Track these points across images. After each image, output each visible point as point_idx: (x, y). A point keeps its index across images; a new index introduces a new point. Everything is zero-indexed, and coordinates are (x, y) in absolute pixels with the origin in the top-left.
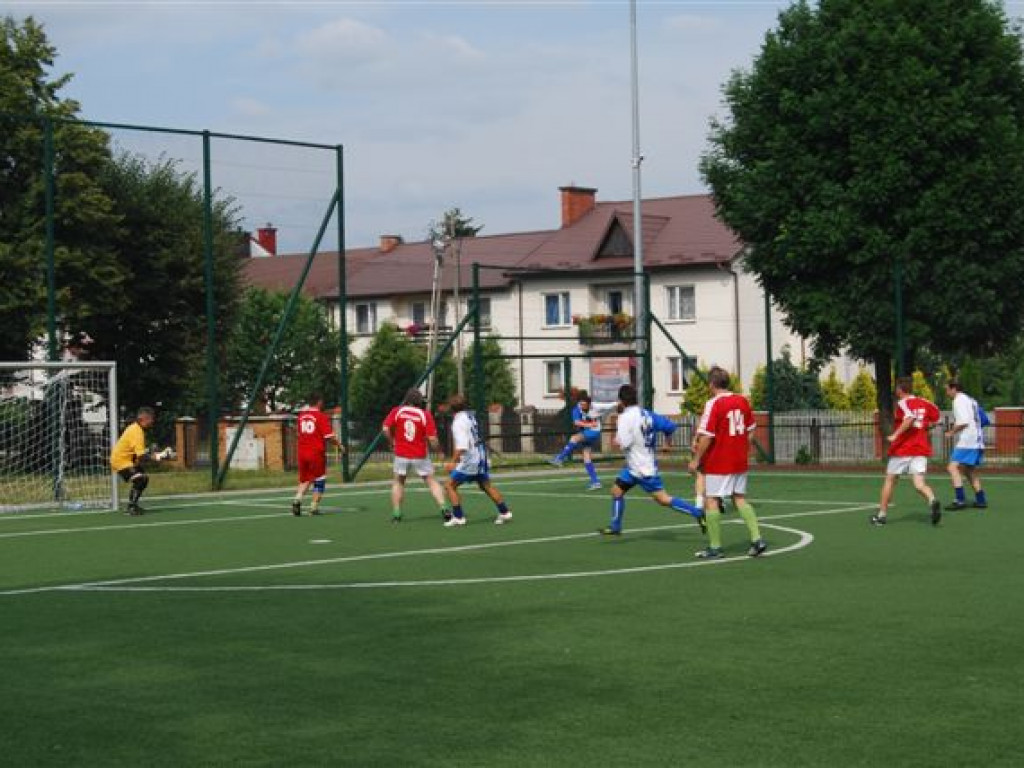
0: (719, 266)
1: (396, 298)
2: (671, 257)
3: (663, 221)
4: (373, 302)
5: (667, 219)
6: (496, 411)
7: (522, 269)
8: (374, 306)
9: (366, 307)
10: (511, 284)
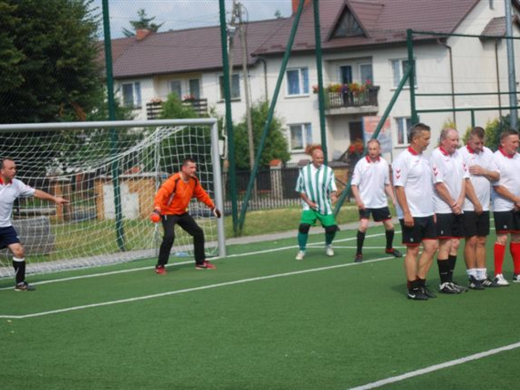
0: (438, 41)
1: (158, 77)
2: (395, 36)
3: (381, 7)
4: (137, 81)
5: (383, 5)
6: (276, 165)
7: (266, 50)
8: (138, 84)
9: (130, 85)
10: (258, 62)
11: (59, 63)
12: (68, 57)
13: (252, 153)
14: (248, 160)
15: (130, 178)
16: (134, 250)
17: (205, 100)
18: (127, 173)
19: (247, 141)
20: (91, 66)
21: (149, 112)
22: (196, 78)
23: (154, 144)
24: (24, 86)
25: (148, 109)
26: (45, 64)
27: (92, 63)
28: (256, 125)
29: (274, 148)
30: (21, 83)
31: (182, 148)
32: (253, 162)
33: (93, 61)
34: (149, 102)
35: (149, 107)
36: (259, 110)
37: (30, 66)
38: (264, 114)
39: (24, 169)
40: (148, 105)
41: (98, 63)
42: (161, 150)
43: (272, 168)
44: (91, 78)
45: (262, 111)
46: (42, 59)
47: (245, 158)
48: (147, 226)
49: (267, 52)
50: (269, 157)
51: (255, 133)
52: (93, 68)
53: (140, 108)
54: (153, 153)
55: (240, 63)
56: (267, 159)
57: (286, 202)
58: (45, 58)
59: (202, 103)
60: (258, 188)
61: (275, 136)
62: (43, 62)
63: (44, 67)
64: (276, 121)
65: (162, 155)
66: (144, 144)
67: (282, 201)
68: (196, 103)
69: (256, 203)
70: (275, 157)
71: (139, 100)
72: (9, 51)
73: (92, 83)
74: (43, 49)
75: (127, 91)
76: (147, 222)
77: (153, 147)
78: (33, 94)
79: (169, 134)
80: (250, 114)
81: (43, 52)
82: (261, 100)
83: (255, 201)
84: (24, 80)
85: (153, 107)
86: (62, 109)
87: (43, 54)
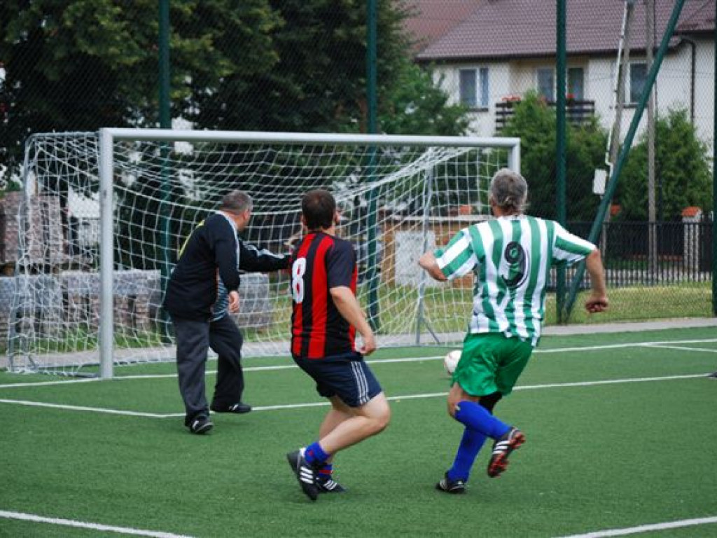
4: (484, 66)
6: (693, 216)
7: (697, 25)
8: (484, 72)
9: (473, 72)
10: (682, 45)
11: (340, 32)
12: (355, 24)
13: (652, 195)
14: (646, 206)
15: (418, 221)
16: (393, 334)
17: (592, 103)
18: (414, 215)
19: (647, 174)
20: (391, 40)
21: (500, 117)
22: (578, 66)
23: (423, 171)
24: (279, 68)
25: (498, 113)
26: (316, 33)
27: (394, 36)
28: (661, 148)
29: (691, 187)
30: (273, 64)
31: (465, 180)
32: (652, 209)
33: (395, 32)
34: (500, 100)
35: (500, 109)
36: (669, 125)
37: (293, 36)
38: (679, 131)
39: (213, 199)
40: (498, 105)
41: (404, 37)
42: (433, 181)
43: (685, 220)
44: (389, 60)
45: (674, 126)
46: (312, 25)
47: (642, 201)
48: (404, 297)
49: (697, 28)
50: (682, 202)
51: (661, 163)
52: (395, 45)
53: (486, 110)
54: (422, 184)
55: (641, 46)
56: (678, 205)
57: (702, 276)
58: (317, 24)
59: (585, 107)
60: (659, 252)
61: (695, 167)
62: (313, 30)
63: (314, 38)
64: (698, 144)
65: (434, 189)
66: (407, 171)
67: (697, 275)
68: (577, 107)
69: (650, 276)
70: (692, 202)
71: (485, 98)
72: (258, 10)
73: (390, 68)
74: (314, 10)
75: (467, 82)
76: (404, 291)
77: (422, 177)
78: (296, 80)
79: (446, 158)
80: (653, 130)
81: (314, 14)
82: (672, 108)
83: (652, 273)
84: (278, 60)
85: (507, 109)
86: (341, 108)
87: (315, 17)
